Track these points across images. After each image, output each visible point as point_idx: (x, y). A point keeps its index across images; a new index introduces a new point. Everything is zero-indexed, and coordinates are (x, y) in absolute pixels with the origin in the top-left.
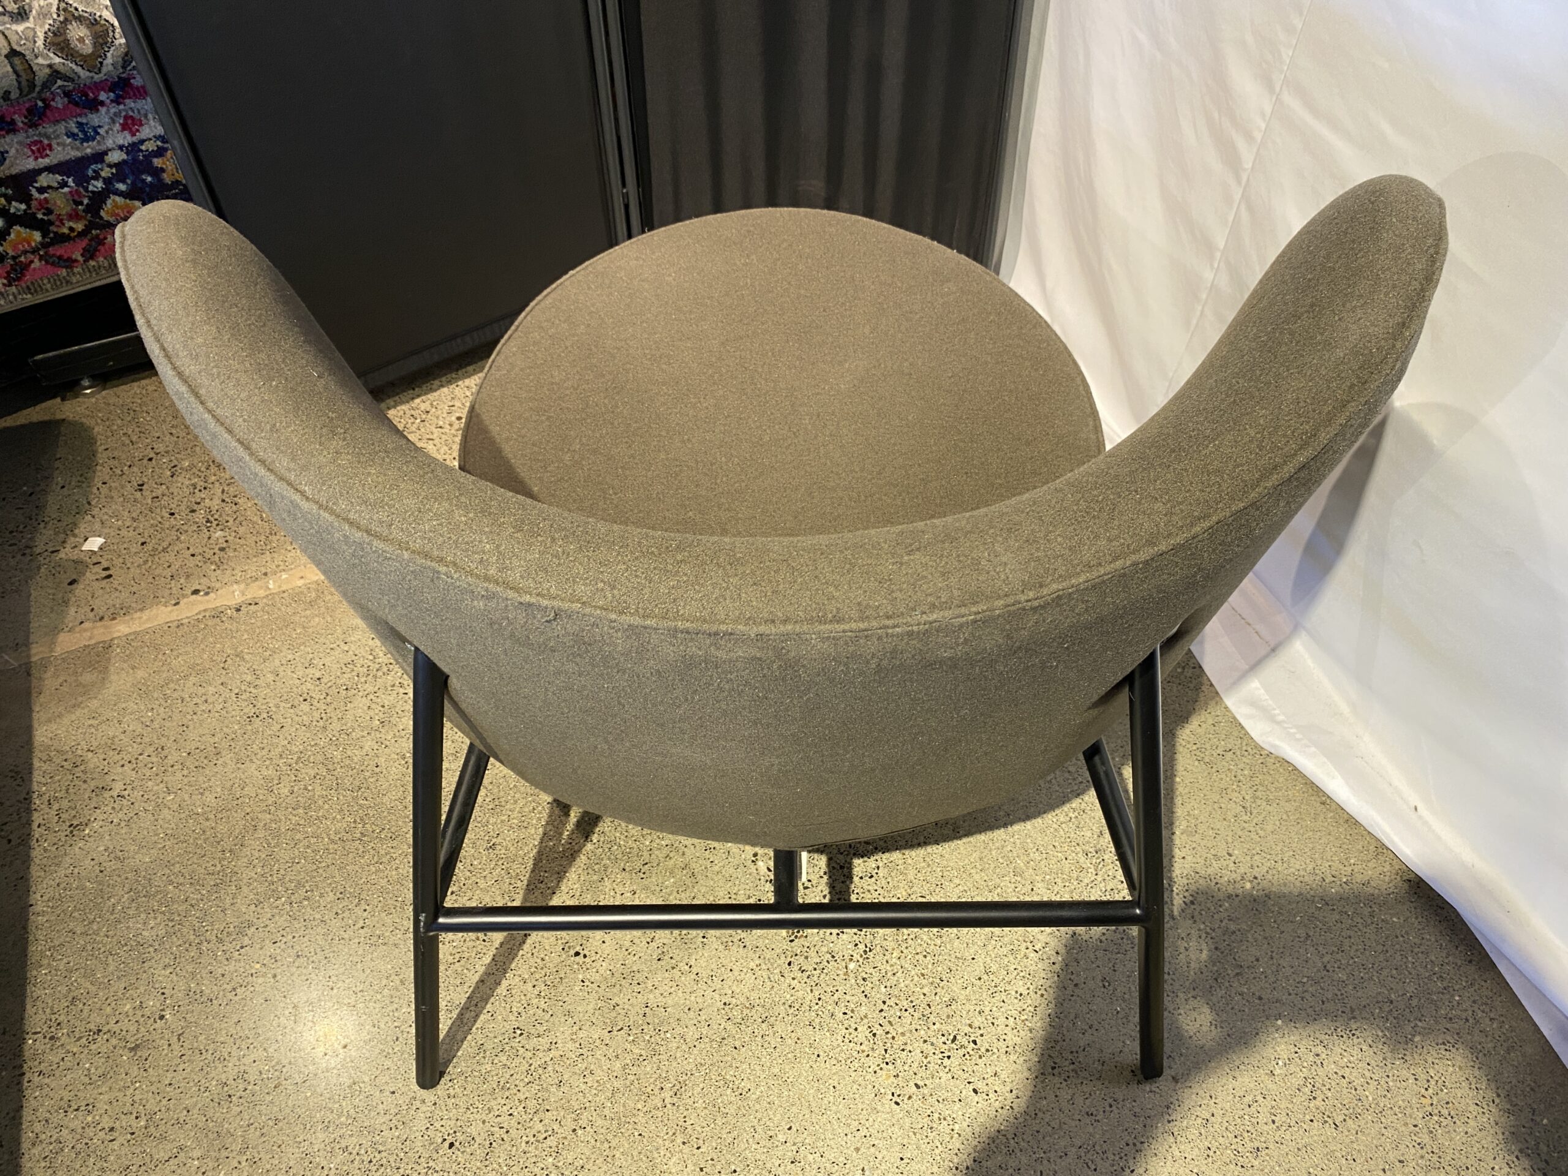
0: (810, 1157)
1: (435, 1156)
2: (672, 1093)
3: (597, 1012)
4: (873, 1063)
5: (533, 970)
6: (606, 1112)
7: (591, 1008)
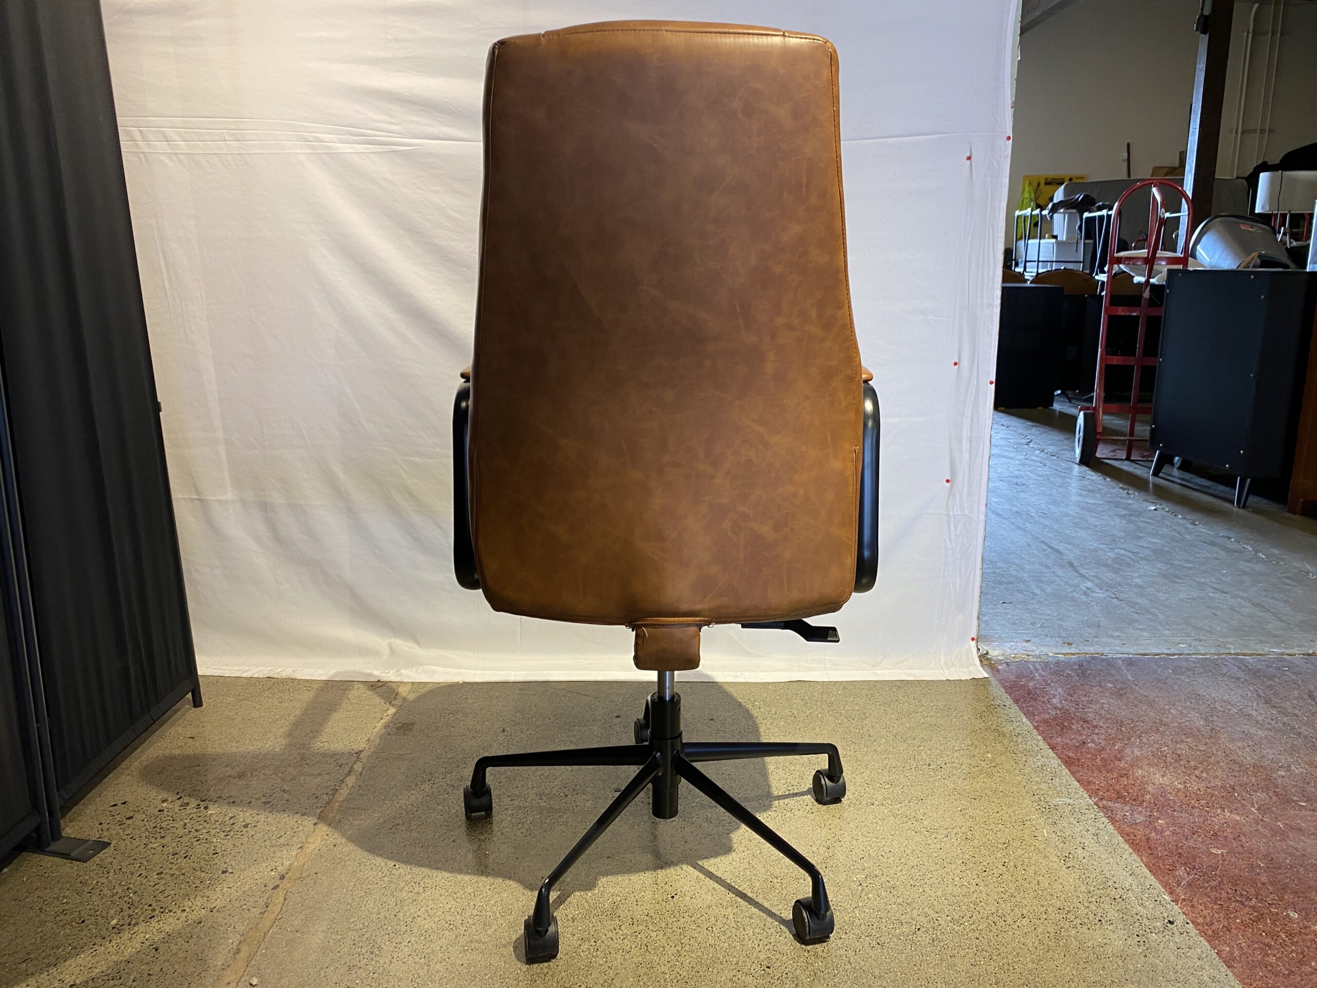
0: (828, 843)
1: (772, 975)
2: (775, 879)
3: (714, 896)
4: (789, 814)
5: (672, 916)
6: (776, 903)
7: (709, 898)
